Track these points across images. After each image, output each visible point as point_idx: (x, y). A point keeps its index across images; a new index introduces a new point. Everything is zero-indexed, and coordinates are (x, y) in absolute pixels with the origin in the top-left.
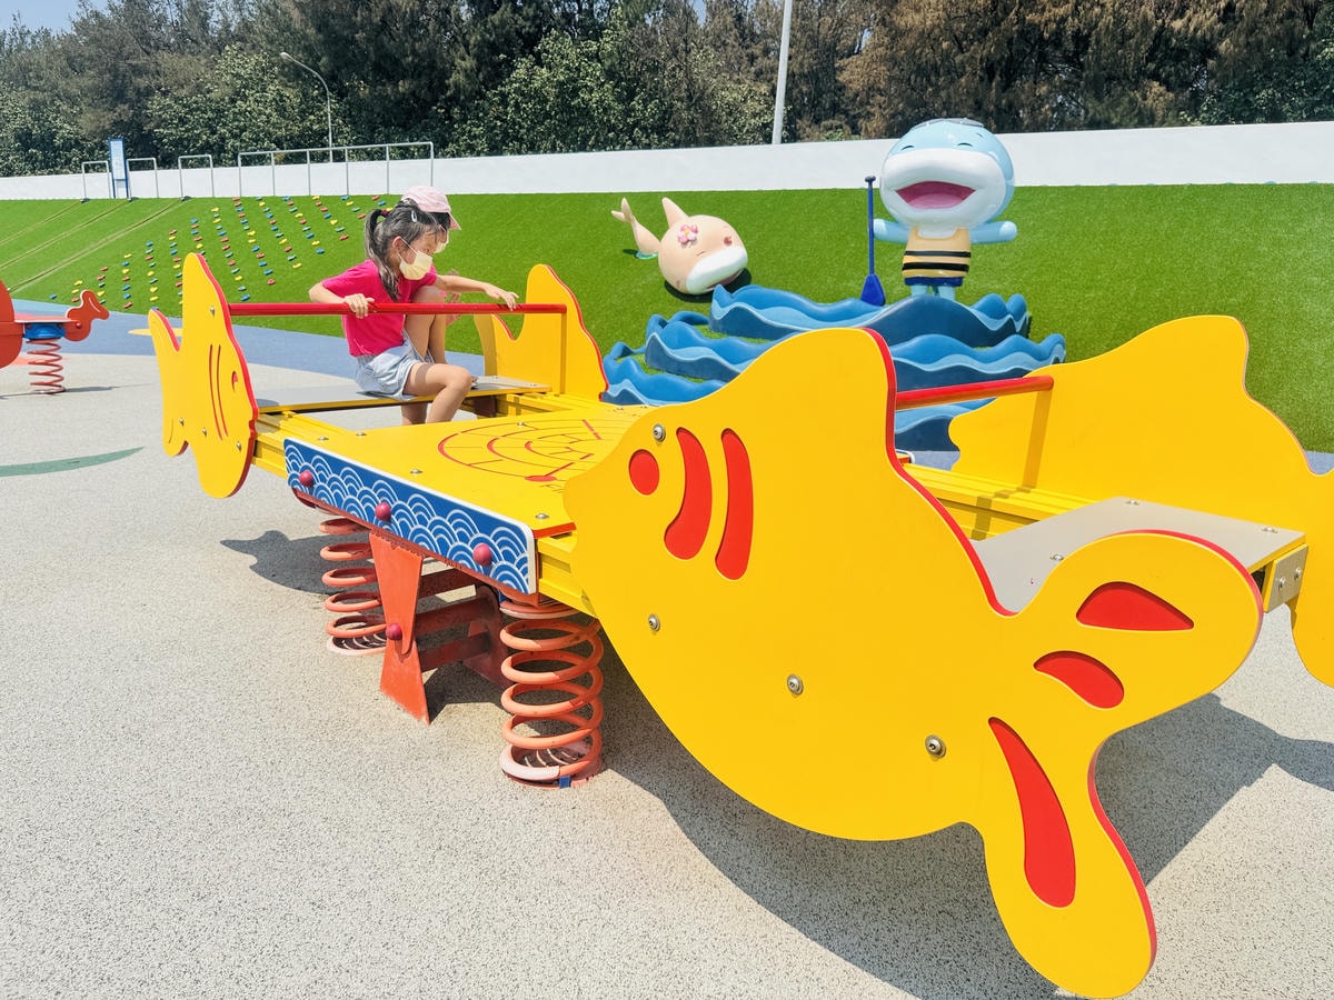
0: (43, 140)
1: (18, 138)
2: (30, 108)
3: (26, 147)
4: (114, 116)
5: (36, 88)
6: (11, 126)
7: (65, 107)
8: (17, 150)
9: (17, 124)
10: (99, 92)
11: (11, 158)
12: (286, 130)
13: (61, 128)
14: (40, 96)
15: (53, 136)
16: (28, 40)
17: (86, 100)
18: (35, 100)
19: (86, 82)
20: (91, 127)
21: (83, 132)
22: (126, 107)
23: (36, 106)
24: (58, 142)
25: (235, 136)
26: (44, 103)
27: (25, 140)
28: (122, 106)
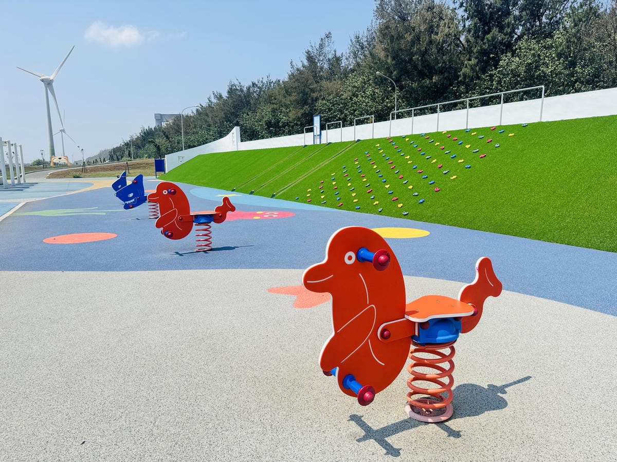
0: (275, 124)
1: (266, 124)
2: (271, 112)
3: (269, 127)
4: (302, 111)
5: (273, 104)
6: (264, 120)
7: (284, 110)
8: (266, 129)
9: (266, 119)
10: (297, 102)
11: (264, 132)
12: (375, 108)
13: (282, 118)
14: (275, 106)
15: (279, 122)
16: (272, 85)
17: (292, 106)
18: (273, 108)
19: (293, 98)
20: (294, 117)
21: (291, 119)
22: (307, 107)
23: (274, 111)
24: (280, 124)
25: (352, 114)
26: (276, 109)
27: (269, 124)
28: (306, 107)
